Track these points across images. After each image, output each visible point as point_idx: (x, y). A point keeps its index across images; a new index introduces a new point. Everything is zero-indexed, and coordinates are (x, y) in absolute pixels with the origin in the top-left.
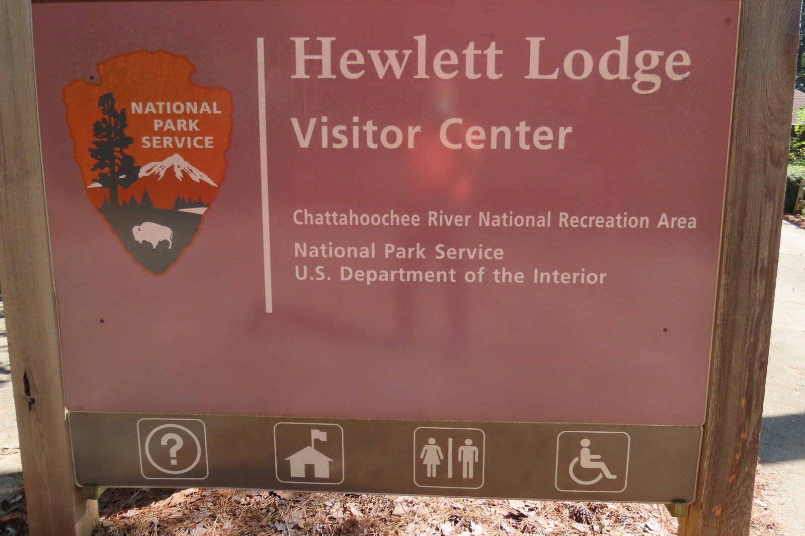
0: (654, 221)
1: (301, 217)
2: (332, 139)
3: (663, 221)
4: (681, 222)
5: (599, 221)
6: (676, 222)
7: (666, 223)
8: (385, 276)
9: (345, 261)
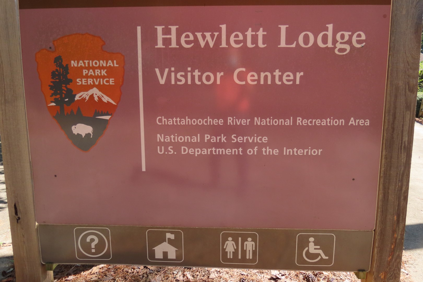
0: (347, 121)
1: (160, 121)
2: (177, 80)
3: (352, 122)
4: (361, 122)
5: (318, 122)
6: (359, 122)
7: (353, 123)
8: (205, 152)
9: (184, 144)
